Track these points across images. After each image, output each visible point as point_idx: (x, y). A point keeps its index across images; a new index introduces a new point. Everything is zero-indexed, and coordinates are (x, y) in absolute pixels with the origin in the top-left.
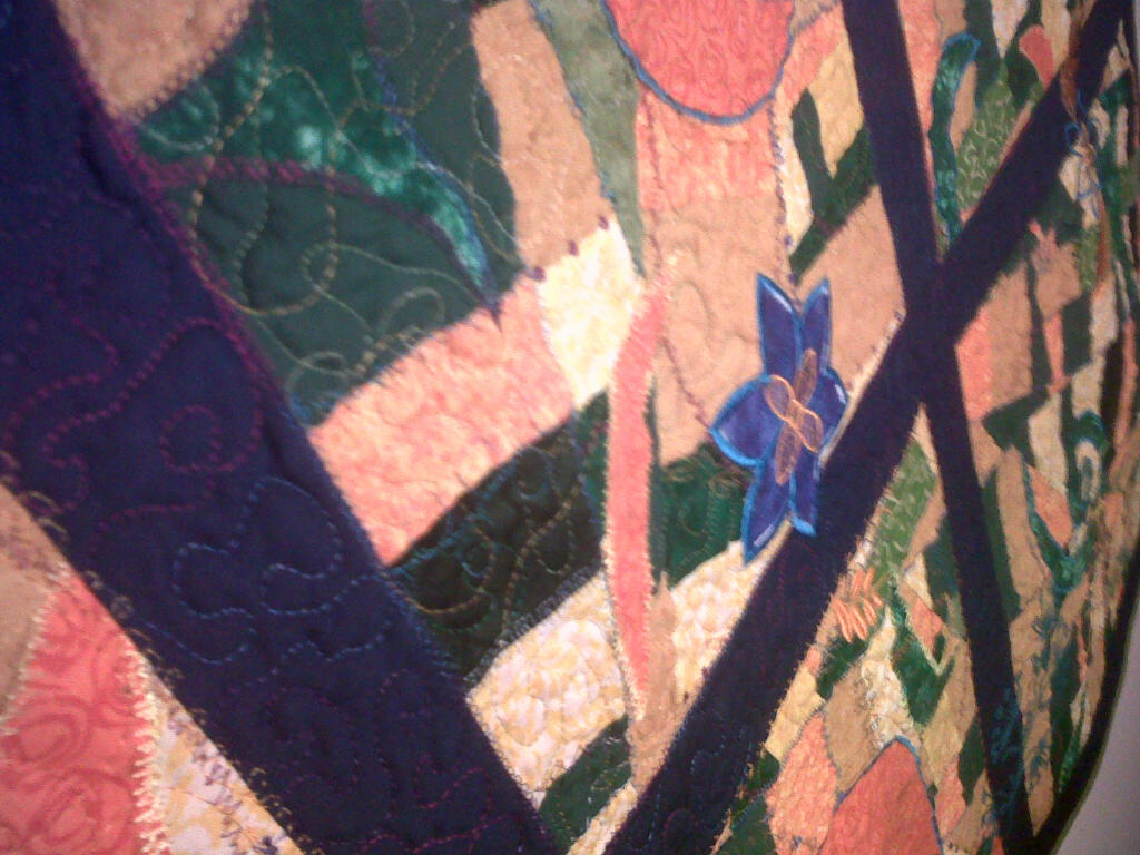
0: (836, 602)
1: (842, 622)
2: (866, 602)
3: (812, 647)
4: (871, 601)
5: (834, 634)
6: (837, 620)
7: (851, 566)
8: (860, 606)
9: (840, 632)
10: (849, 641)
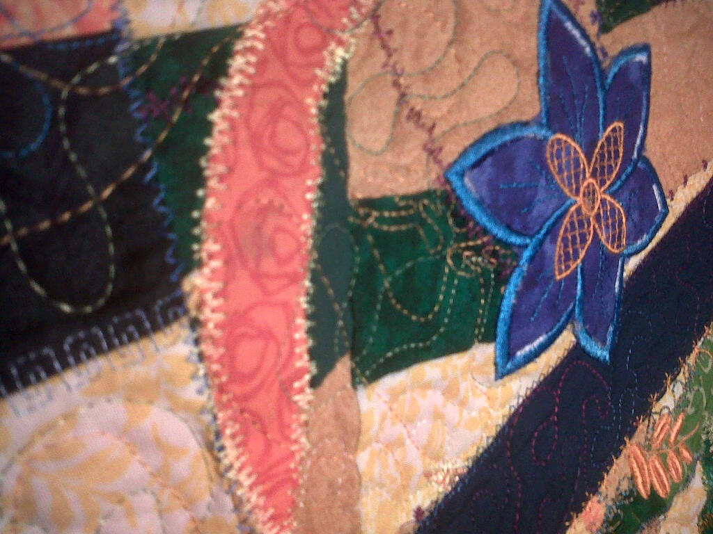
0: (632, 447)
1: (638, 474)
2: (672, 454)
3: (595, 499)
4: (678, 453)
5: (625, 486)
6: (632, 469)
7: (656, 408)
8: (663, 458)
9: (635, 485)
10: (645, 497)
